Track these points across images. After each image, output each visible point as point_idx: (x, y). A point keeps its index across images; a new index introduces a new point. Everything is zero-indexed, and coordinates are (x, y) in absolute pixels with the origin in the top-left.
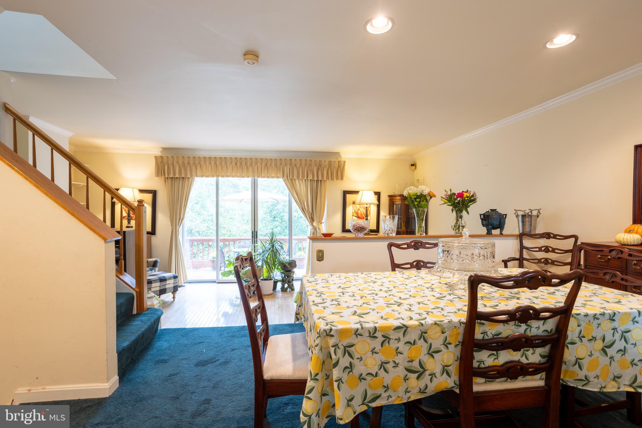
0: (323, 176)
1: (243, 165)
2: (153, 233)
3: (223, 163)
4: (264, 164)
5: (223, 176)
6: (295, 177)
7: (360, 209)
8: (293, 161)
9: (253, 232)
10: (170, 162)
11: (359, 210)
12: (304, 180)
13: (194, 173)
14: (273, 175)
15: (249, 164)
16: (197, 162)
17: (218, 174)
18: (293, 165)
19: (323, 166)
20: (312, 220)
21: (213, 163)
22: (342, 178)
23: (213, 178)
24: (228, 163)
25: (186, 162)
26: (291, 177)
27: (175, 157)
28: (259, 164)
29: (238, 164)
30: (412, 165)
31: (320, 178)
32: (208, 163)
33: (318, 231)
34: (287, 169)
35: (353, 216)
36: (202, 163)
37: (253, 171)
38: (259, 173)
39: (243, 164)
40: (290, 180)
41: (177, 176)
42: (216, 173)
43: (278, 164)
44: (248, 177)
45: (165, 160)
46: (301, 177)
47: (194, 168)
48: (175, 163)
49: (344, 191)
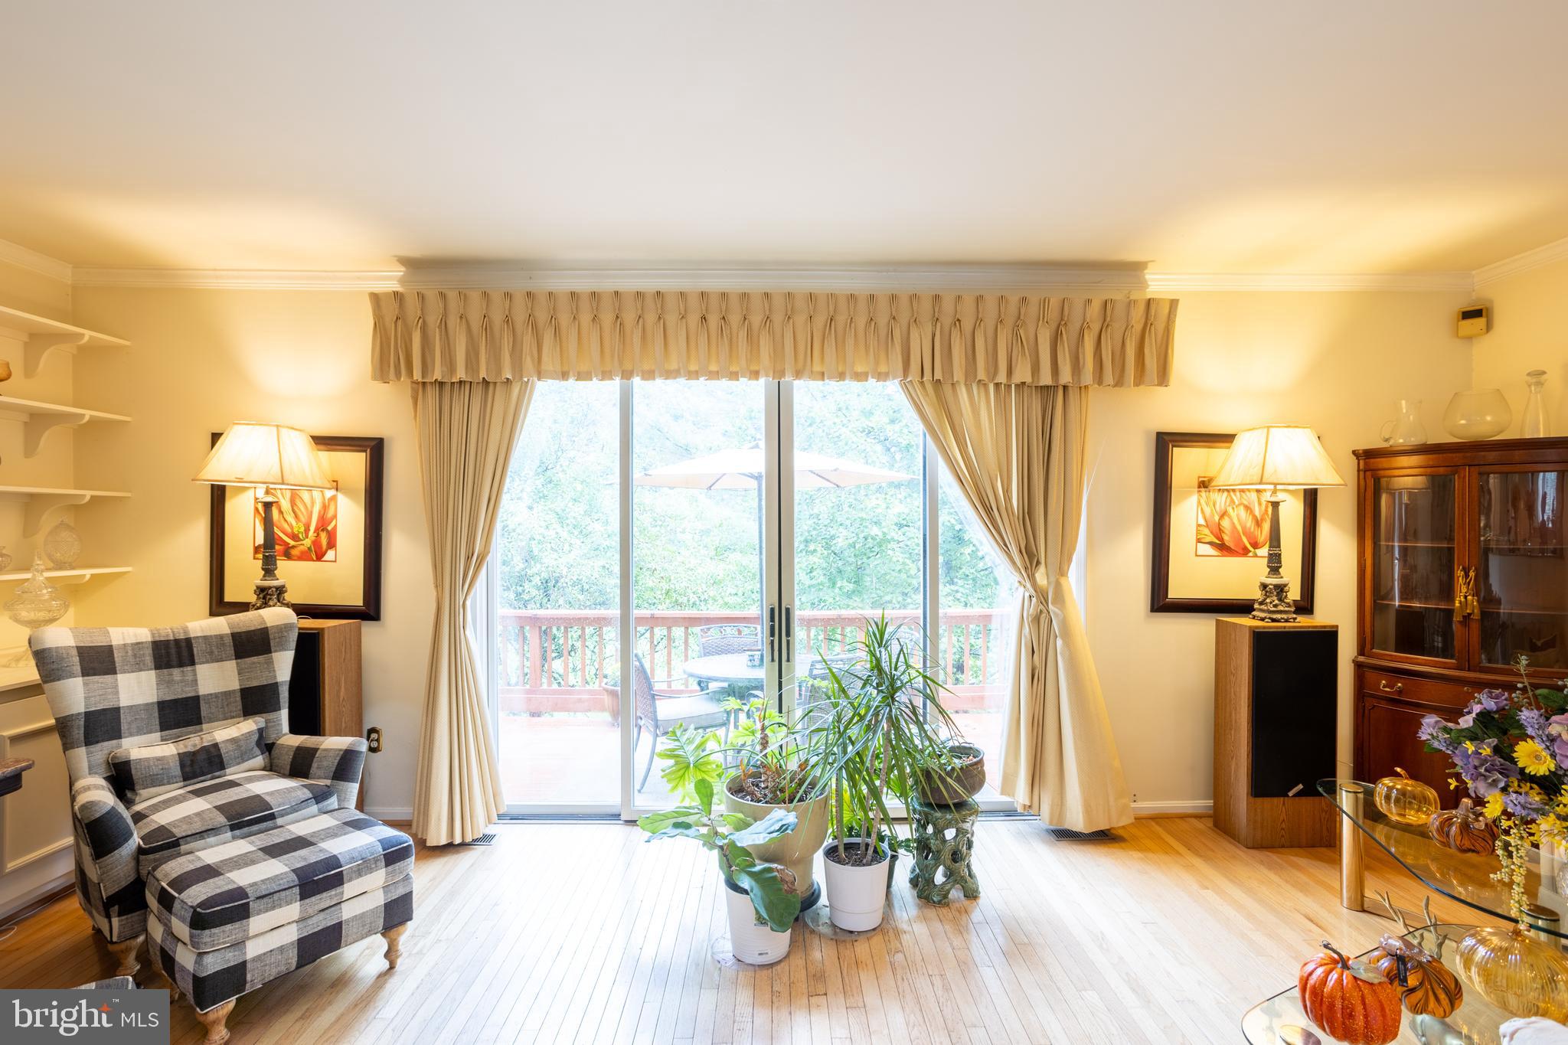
0: (1077, 367)
1: (735, 326)
2: (372, 613)
3: (651, 318)
4: (820, 320)
5: (648, 375)
6: (958, 374)
7: (1230, 510)
8: (948, 305)
9: (772, 610)
10: (433, 320)
11: (1223, 514)
12: (991, 387)
13: (528, 363)
14: (859, 369)
15: (756, 319)
16: (542, 316)
17: (628, 366)
18: (947, 321)
19: (1078, 326)
20: (1030, 558)
21: (607, 318)
22: (1163, 378)
23: (607, 382)
24: (672, 319)
25: (497, 317)
26: (938, 375)
27: (452, 295)
28: (800, 319)
29: (714, 320)
30: (1469, 315)
31: (1066, 377)
32: (585, 318)
33: (1054, 613)
34: (920, 342)
35: (1199, 541)
36: (564, 319)
37: (778, 353)
38: (801, 357)
39: (735, 319)
40: (929, 387)
41: (461, 374)
42: (621, 363)
43: (883, 320)
44: (755, 375)
45: (412, 308)
46: (981, 375)
47: (528, 340)
48: (453, 321)
49: (1158, 434)
